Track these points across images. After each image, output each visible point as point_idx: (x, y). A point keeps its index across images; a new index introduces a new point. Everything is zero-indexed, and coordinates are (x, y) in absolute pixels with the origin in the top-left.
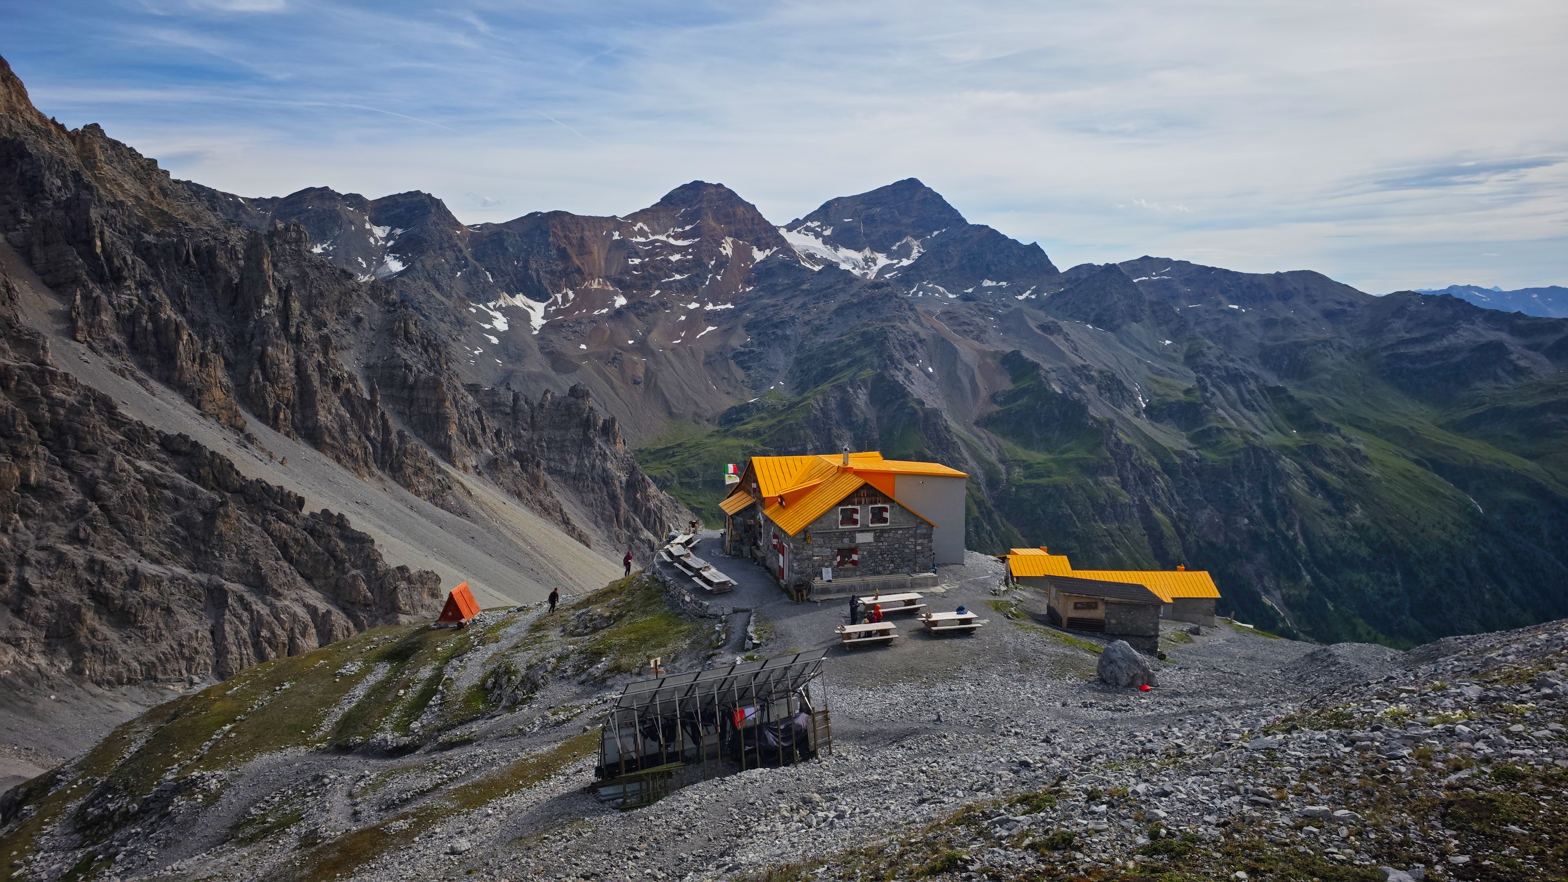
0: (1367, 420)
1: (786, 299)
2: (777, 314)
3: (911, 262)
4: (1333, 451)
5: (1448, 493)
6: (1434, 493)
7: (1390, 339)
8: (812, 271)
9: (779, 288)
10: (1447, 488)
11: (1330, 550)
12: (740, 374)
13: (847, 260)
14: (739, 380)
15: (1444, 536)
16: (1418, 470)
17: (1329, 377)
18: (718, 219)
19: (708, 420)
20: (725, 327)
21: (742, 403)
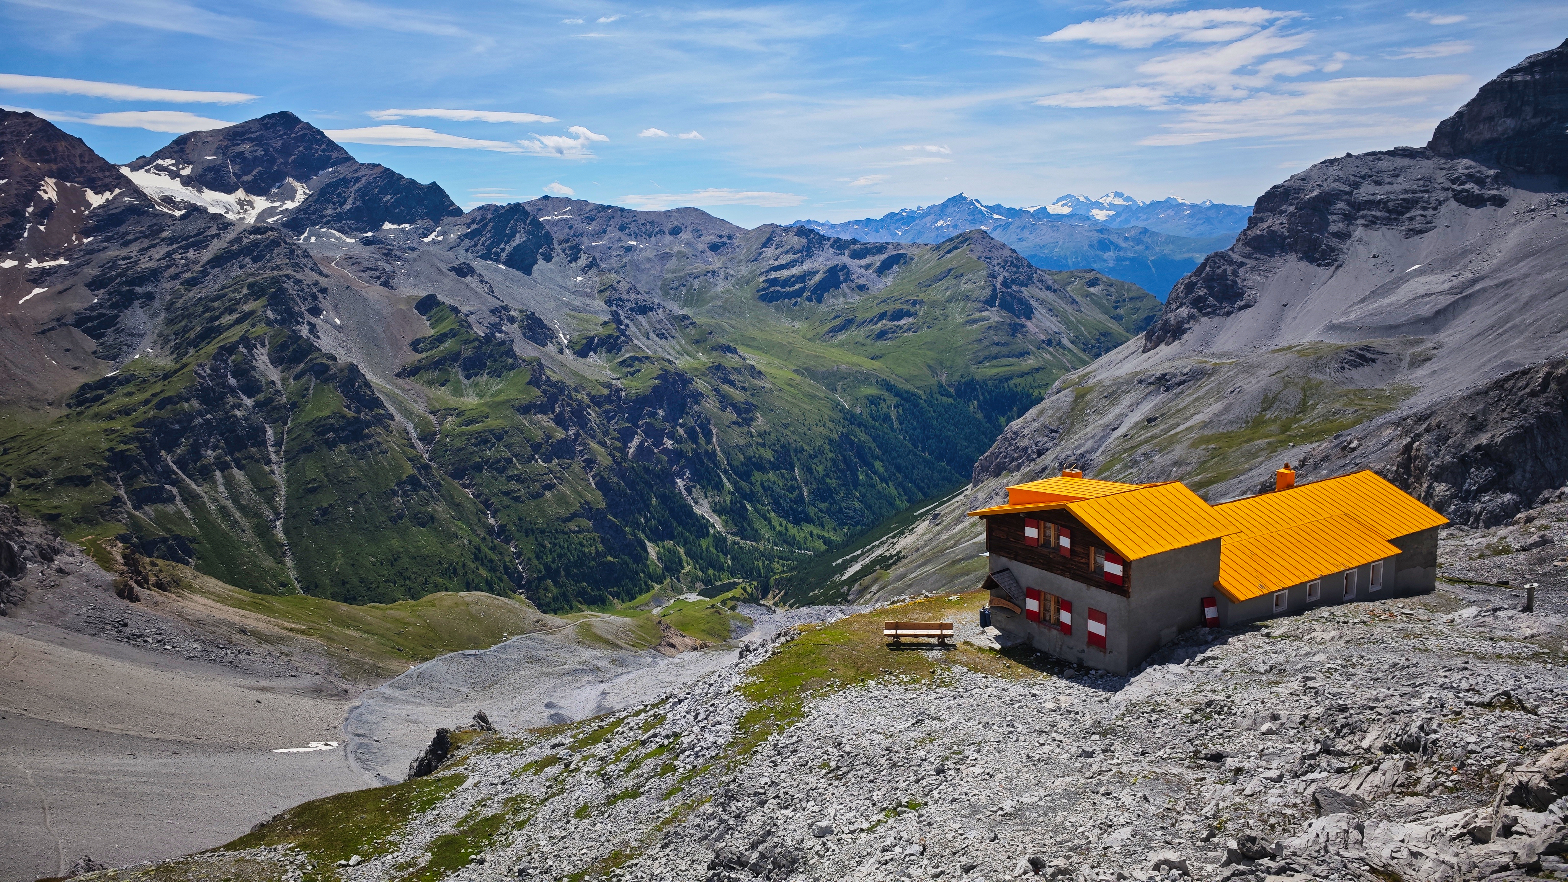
0: (754, 339)
1: (141, 250)
2: (131, 268)
3: (296, 204)
4: (735, 369)
5: (822, 395)
6: (812, 397)
7: (765, 266)
8: (171, 216)
9: (131, 237)
10: (821, 390)
11: (742, 457)
12: (91, 344)
13: (216, 203)
14: (90, 350)
15: (825, 432)
16: (798, 378)
17: (720, 304)
18: (30, 155)
19: (49, 404)
20: (60, 287)
21: (98, 378)
